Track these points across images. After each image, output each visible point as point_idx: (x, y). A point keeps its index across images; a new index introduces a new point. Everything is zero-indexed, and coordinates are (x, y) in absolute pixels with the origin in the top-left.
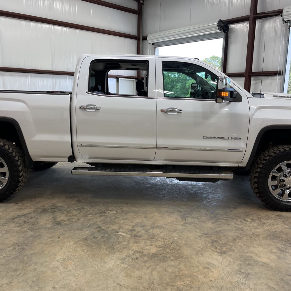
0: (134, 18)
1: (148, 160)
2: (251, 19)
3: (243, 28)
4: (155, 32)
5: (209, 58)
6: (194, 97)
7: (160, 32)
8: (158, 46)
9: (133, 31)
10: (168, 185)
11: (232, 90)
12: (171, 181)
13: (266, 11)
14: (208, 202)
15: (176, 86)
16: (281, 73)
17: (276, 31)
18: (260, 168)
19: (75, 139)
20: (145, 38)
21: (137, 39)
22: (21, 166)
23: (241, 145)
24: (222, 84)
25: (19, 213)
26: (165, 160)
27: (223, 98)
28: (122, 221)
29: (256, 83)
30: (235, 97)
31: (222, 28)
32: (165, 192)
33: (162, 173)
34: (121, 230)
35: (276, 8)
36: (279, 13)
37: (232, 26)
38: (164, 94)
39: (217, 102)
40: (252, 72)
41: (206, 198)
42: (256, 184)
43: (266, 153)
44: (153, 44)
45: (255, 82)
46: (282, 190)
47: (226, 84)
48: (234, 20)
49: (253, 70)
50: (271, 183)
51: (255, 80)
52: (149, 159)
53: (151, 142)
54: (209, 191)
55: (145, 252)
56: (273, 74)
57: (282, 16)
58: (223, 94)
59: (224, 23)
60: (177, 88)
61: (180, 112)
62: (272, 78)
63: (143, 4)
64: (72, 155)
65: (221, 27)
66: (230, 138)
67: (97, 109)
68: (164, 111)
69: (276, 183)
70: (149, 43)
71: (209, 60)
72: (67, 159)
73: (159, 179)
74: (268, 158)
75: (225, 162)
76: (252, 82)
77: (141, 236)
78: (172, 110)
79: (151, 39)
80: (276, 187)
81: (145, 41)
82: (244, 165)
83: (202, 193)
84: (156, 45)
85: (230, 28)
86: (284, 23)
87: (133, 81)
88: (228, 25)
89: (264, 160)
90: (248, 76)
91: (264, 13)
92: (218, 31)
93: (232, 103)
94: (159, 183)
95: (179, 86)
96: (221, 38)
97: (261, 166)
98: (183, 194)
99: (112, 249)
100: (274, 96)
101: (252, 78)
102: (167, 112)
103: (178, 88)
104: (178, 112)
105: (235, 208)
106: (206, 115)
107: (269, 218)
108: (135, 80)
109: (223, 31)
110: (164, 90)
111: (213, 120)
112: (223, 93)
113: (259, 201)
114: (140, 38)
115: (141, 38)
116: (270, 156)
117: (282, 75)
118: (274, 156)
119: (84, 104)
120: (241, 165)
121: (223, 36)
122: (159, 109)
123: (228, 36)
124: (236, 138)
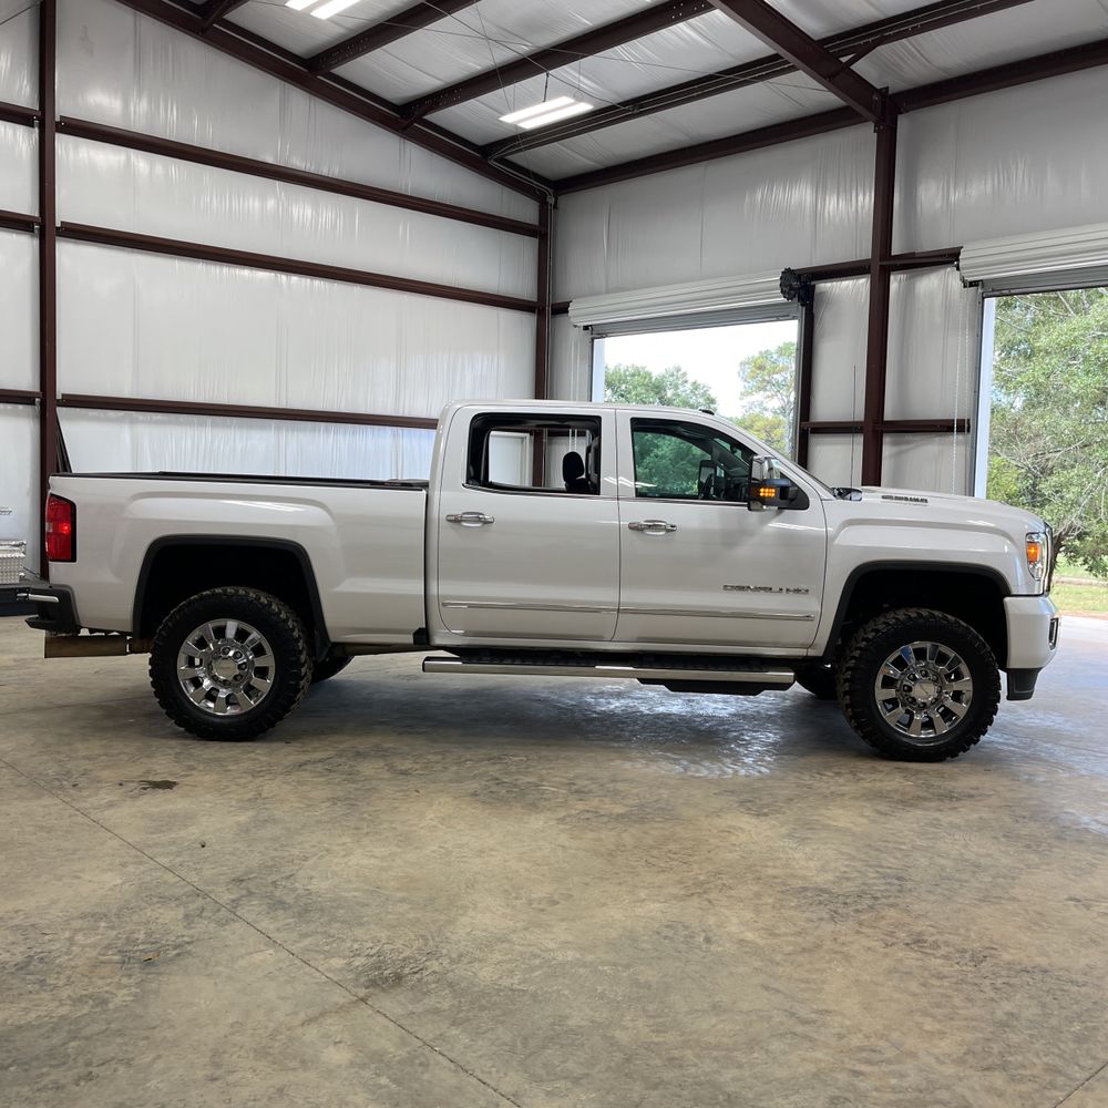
0: (526, 248)
1: (600, 639)
2: (876, 268)
3: (855, 290)
4: (593, 293)
5: (773, 351)
6: (707, 497)
7: (607, 292)
8: (602, 335)
9: (525, 288)
10: (643, 715)
11: (784, 483)
12: (649, 709)
13: (918, 250)
14: (739, 746)
15: (658, 447)
16: (964, 427)
17: (947, 306)
18: (854, 658)
19: (433, 590)
20: (562, 309)
21: (534, 312)
22: (304, 652)
23: (810, 605)
24: (762, 469)
25: (304, 758)
26: (640, 640)
27: (764, 501)
28: (544, 772)
29: (899, 454)
30: (792, 499)
31: (793, 292)
32: (637, 727)
33: (631, 668)
34: (545, 783)
35: (945, 244)
36: (950, 257)
37: (824, 286)
38: (636, 489)
39: (750, 509)
40: (885, 419)
41: (736, 739)
42: (848, 697)
43: (871, 625)
44: (586, 328)
45: (895, 449)
46: (907, 712)
47: (771, 469)
48: (826, 272)
49: (889, 415)
50: (881, 694)
51: (894, 444)
52: (602, 637)
53: (605, 595)
54: (746, 727)
55: (602, 812)
56: (943, 427)
57: (958, 269)
58: (763, 492)
59: (799, 276)
60: (660, 454)
61: (671, 529)
62: (943, 438)
63: (555, 207)
64: (424, 626)
65: (791, 288)
66: (784, 590)
67: (486, 522)
68: (635, 528)
69: (892, 693)
70: (575, 326)
71: (775, 356)
72: (412, 637)
73: (617, 704)
74: (871, 636)
75: (776, 645)
76: (887, 450)
77: (590, 791)
78: (654, 526)
79: (580, 313)
80: (893, 702)
81: (561, 319)
82: (818, 652)
83: (727, 731)
84: (596, 332)
85: (817, 290)
86: (965, 287)
87: (522, 438)
88: (813, 283)
89: (864, 640)
90: (874, 431)
91: (911, 255)
92: (782, 299)
93: (787, 511)
94: (618, 711)
95: (665, 448)
96: (794, 318)
97: (857, 654)
98: (680, 731)
99: (534, 807)
100: (883, 497)
101: (887, 439)
102: (642, 530)
103: (663, 457)
104: (668, 531)
105: (802, 755)
106: (730, 539)
107: (874, 770)
108: (527, 435)
109: (796, 299)
110: (636, 480)
111: (745, 550)
112: (762, 490)
113: (864, 744)
114: (544, 309)
115: (548, 309)
116: (877, 631)
117: (969, 431)
118: (885, 630)
119: (458, 512)
120: (812, 653)
121: (798, 315)
122: (625, 523)
123: (813, 315)
124: (797, 591)
